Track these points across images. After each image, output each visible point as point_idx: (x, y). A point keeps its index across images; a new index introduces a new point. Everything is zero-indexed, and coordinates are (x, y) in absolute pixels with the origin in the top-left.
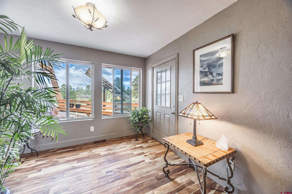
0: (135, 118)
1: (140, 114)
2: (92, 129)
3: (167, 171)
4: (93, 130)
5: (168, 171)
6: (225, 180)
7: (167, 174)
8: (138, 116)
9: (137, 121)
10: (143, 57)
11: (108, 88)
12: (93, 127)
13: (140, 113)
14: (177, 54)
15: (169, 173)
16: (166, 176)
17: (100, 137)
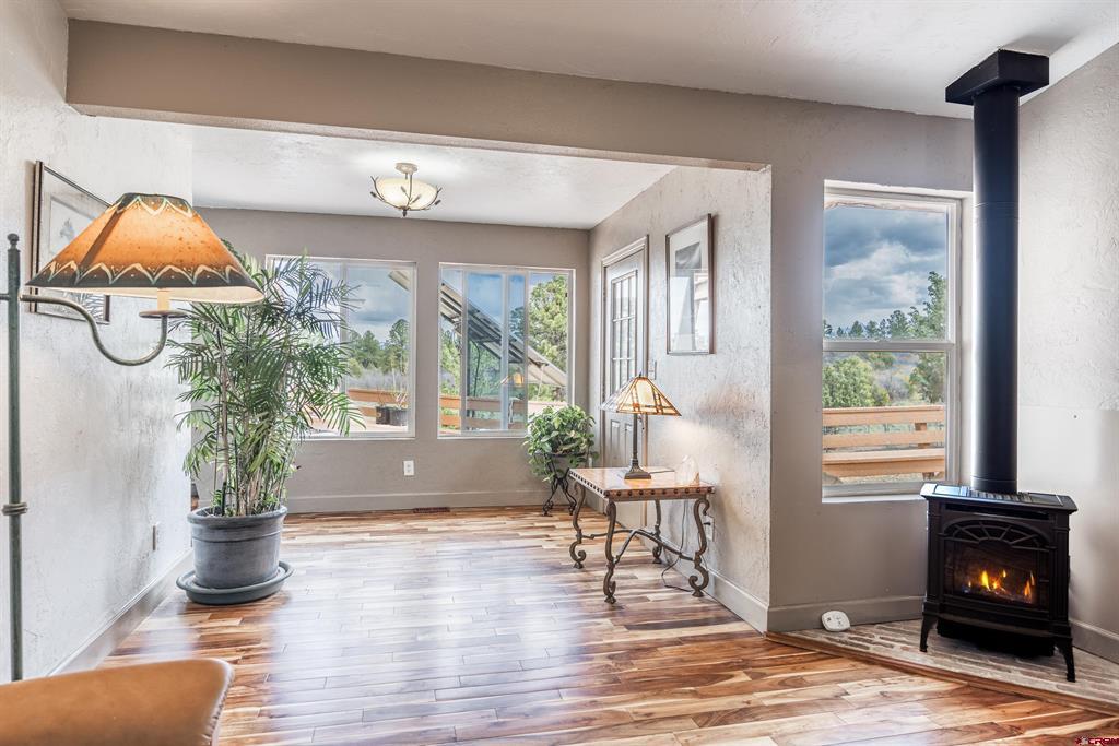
0: (540, 438)
1: (557, 426)
2: (409, 468)
3: (580, 553)
4: (412, 473)
5: (583, 554)
6: (691, 559)
7: (579, 561)
8: (549, 432)
9: (548, 448)
10: (580, 228)
11: (481, 338)
12: (411, 463)
13: (556, 422)
14: (645, 238)
15: (583, 559)
16: (575, 566)
17: (430, 495)
